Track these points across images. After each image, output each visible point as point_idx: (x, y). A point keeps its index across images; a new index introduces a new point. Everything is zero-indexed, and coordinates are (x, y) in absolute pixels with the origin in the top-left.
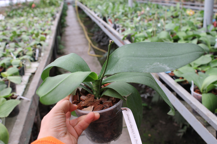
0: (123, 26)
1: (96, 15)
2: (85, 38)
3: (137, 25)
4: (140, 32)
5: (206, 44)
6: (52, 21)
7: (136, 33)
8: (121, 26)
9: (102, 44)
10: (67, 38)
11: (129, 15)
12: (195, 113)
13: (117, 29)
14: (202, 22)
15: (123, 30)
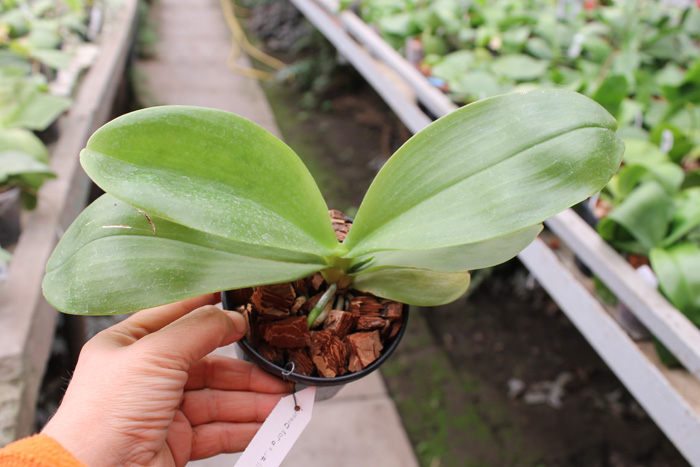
9: (274, 44)
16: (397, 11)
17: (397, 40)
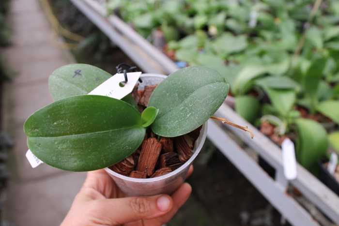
16: (143, 12)
17: (146, 32)
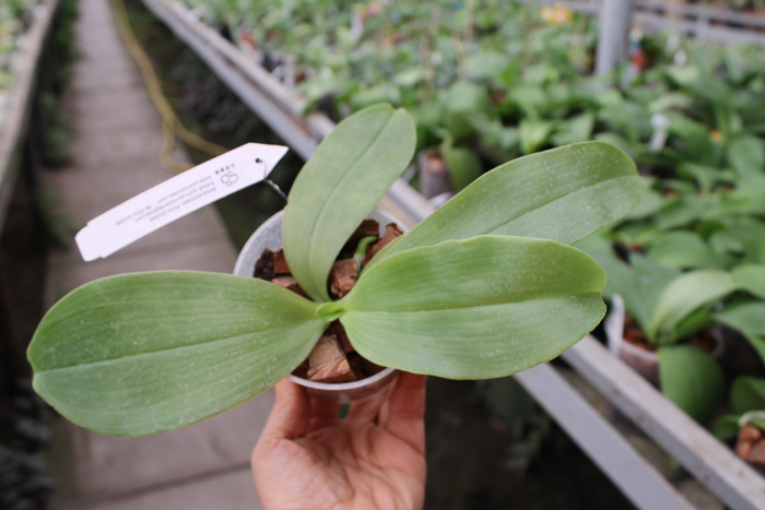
0: (301, 60)
1: (191, 18)
2: (151, 102)
3: (356, 56)
4: (370, 86)
5: (622, 133)
6: (15, 34)
7: (356, 90)
8: (290, 59)
10: (84, 104)
11: (319, 20)
12: (625, 423)
13: (277, 70)
14: (592, 51)
15: (301, 79)
